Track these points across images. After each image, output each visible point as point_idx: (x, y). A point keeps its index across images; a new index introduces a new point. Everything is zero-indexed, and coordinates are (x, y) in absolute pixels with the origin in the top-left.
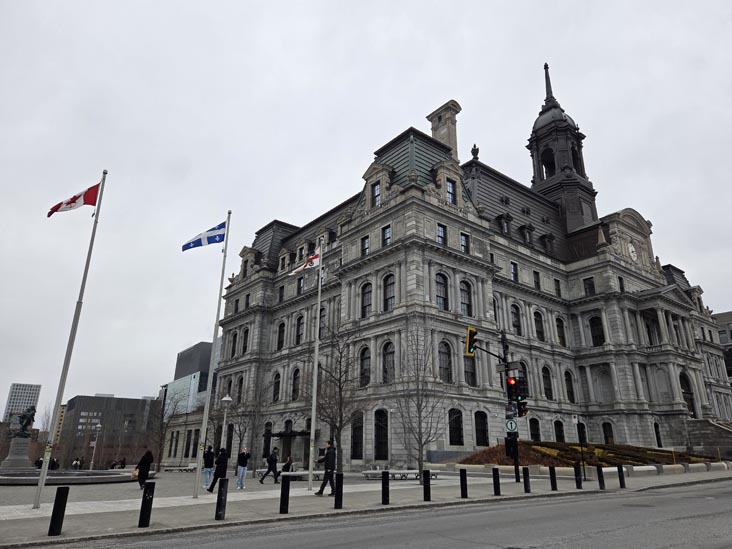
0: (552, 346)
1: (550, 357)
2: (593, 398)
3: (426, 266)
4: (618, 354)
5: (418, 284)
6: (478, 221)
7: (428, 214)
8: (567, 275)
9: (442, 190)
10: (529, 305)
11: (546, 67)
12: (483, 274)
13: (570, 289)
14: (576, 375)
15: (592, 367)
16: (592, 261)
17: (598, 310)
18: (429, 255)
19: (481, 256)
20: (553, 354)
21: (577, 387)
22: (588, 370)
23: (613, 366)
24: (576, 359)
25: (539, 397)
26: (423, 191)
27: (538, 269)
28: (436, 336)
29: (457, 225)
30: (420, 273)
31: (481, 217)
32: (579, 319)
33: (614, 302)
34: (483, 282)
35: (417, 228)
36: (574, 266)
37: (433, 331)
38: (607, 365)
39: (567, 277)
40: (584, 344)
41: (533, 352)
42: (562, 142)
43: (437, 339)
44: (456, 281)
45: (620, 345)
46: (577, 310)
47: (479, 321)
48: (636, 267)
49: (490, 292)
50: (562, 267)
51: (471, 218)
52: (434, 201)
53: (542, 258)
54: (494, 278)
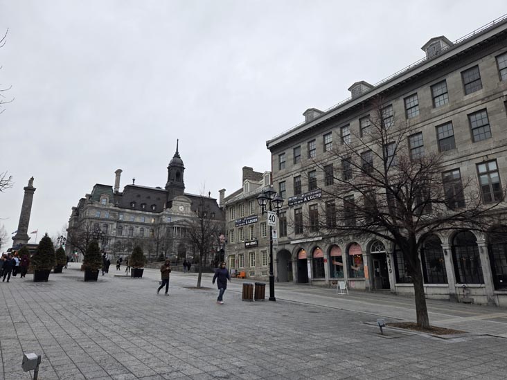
6: (114, 208)
7: (94, 209)
9: (101, 202)
10: (138, 227)
11: (178, 140)
12: (113, 222)
13: (158, 221)
18: (91, 220)
19: (114, 217)
27: (145, 216)
29: (105, 210)
30: (88, 225)
31: (115, 206)
34: (112, 224)
35: (88, 214)
39: (159, 217)
44: (101, 225)
48: (182, 213)
49: (115, 226)
50: (158, 214)
51: (111, 207)
52: (96, 206)
53: (147, 213)
54: (119, 222)
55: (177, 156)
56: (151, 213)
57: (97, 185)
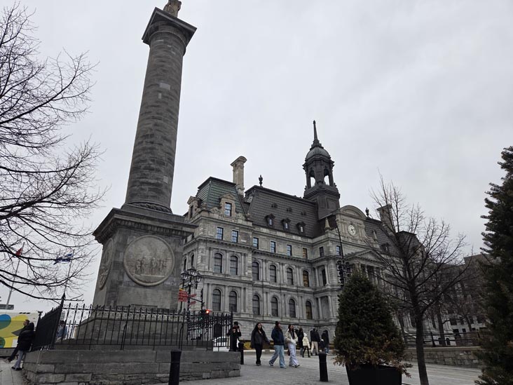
0: (297, 287)
1: (296, 293)
2: (321, 316)
3: (208, 251)
4: (332, 291)
5: (202, 261)
6: (245, 223)
7: (212, 223)
8: (312, 245)
9: (222, 209)
10: (283, 264)
11: (314, 122)
12: (245, 251)
13: (313, 253)
14: (314, 303)
15: (322, 298)
16: (322, 237)
17: (323, 266)
18: (209, 245)
19: (245, 241)
20: (297, 291)
21: (314, 310)
22: (319, 299)
23: (330, 298)
24: (314, 293)
25: (284, 316)
26: (209, 212)
27: (290, 244)
28: (210, 286)
29: (230, 227)
30: (204, 255)
31: (247, 220)
32: (316, 270)
33: (331, 261)
34: (245, 255)
35: (204, 231)
36: (316, 240)
37: (208, 284)
38: (327, 297)
39: (312, 246)
40: (318, 285)
41: (282, 291)
42: (318, 166)
43: (211, 289)
44: (227, 256)
45: (333, 286)
46: (316, 265)
47: (241, 277)
48: (353, 238)
49: (249, 260)
50: (310, 241)
51: (240, 222)
52: (216, 216)
53: (294, 237)
54: (255, 252)
55: (316, 144)
56: (300, 238)
57: (211, 179)
